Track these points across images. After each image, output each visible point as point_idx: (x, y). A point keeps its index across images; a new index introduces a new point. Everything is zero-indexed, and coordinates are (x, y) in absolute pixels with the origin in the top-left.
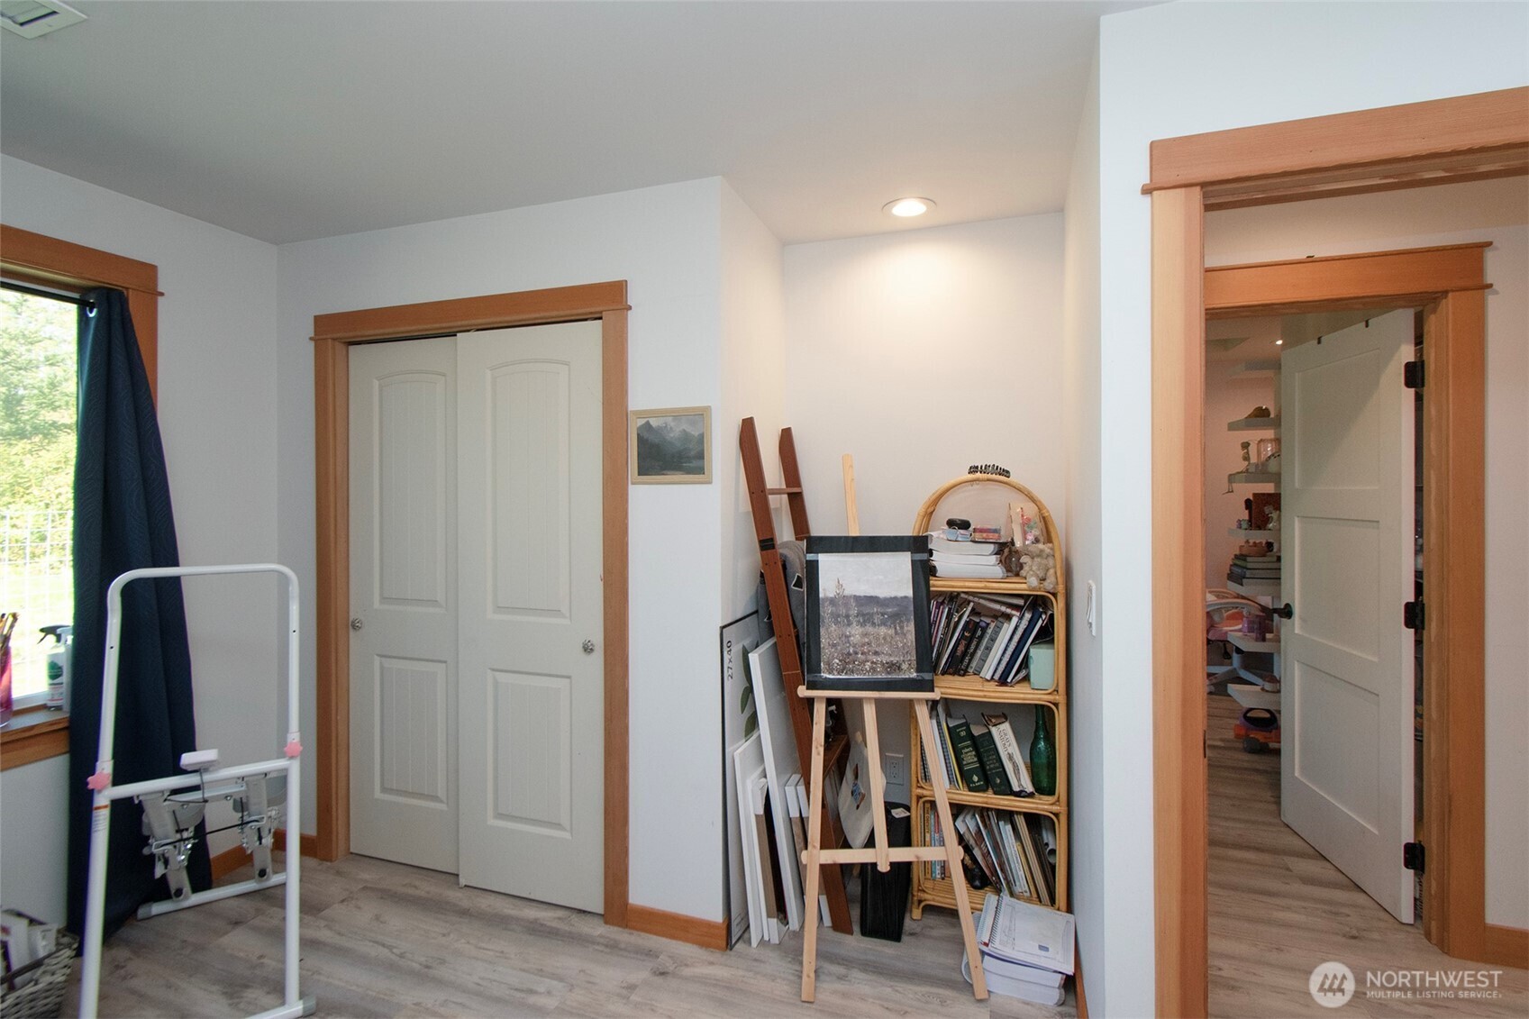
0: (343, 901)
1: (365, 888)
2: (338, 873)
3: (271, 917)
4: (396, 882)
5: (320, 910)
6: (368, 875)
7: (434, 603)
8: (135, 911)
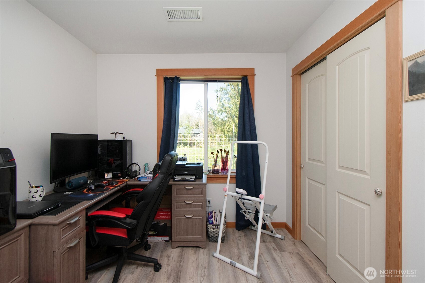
0: (289, 253)
1: (298, 253)
2: (294, 244)
3: (271, 245)
4: (307, 257)
5: (282, 251)
6: (302, 250)
7: (321, 162)
8: (249, 226)
